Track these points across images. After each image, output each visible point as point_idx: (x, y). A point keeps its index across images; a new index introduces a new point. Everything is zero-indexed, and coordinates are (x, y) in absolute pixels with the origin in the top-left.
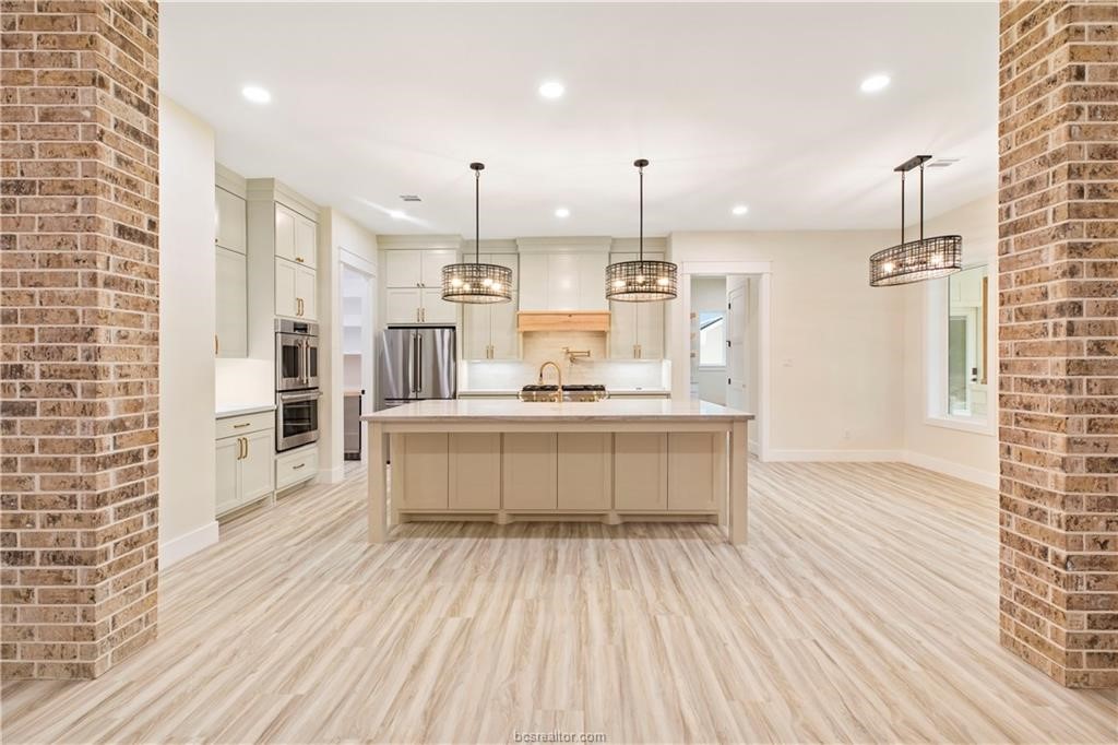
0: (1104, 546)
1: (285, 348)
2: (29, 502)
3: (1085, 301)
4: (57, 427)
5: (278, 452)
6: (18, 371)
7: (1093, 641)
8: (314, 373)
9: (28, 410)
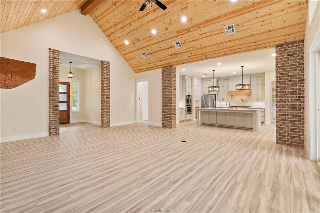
0: (282, 125)
1: (187, 99)
2: (168, 113)
3: (278, 94)
4: (169, 107)
5: (186, 114)
6: (167, 102)
7: (280, 138)
8: (191, 103)
9: (167, 105)
